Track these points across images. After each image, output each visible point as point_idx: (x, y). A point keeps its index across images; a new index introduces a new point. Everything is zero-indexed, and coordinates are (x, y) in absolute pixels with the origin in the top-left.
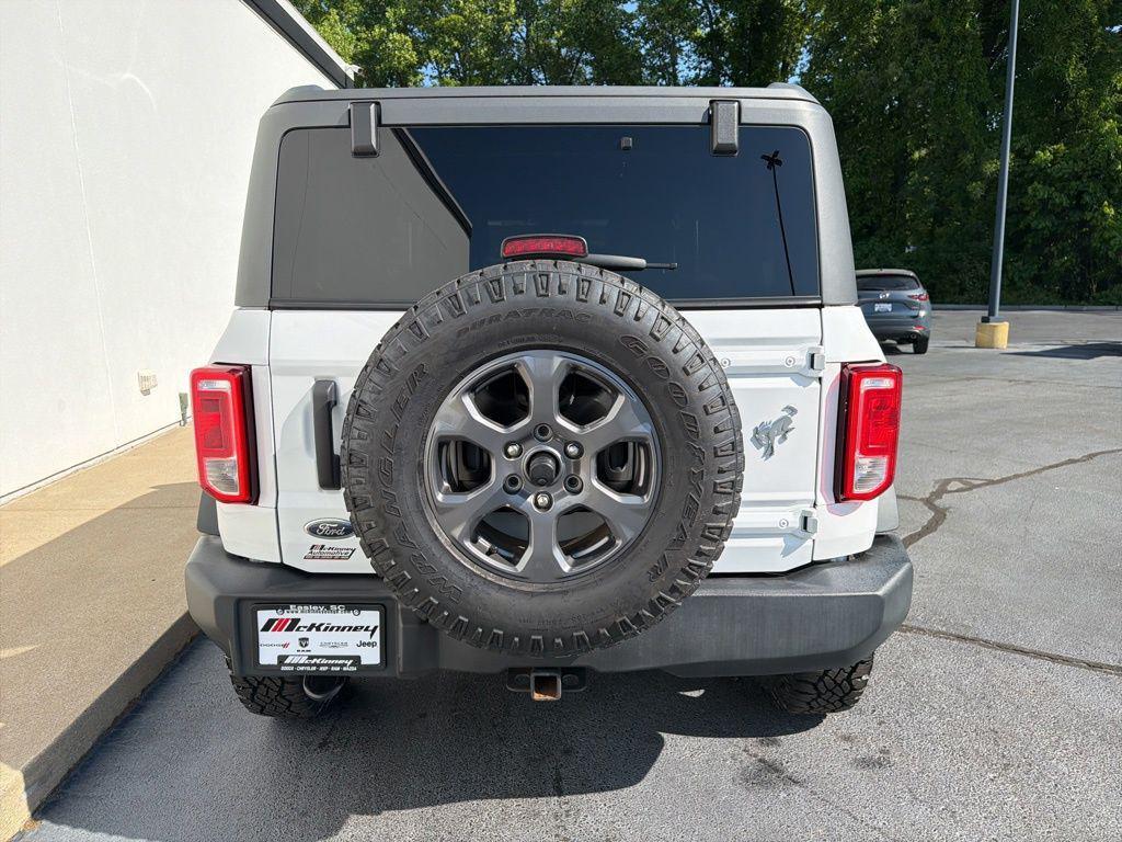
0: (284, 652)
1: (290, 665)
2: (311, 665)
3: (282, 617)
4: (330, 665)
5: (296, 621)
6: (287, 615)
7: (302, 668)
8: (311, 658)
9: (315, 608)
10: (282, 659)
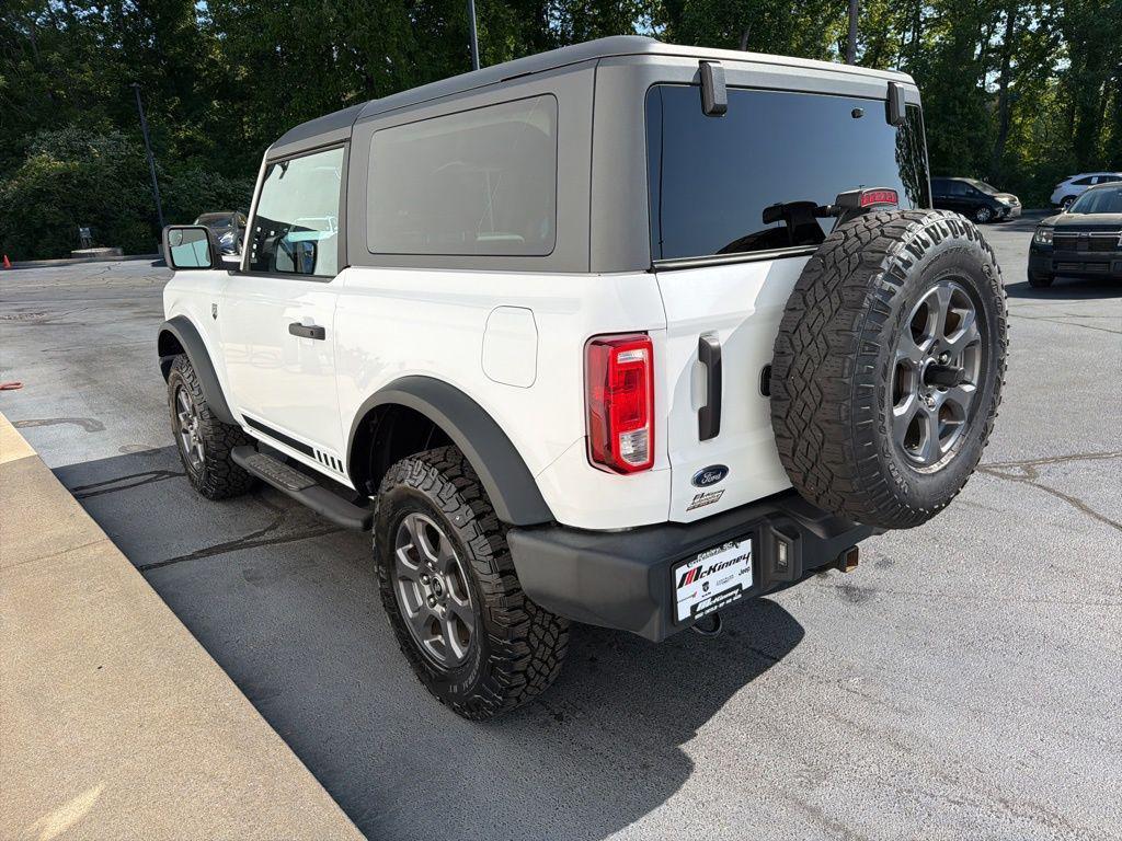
0: (693, 602)
1: (699, 612)
2: (713, 606)
3: (692, 568)
4: (725, 600)
5: (700, 568)
6: (694, 566)
7: (708, 611)
8: (713, 598)
9: (713, 551)
10: (694, 608)
